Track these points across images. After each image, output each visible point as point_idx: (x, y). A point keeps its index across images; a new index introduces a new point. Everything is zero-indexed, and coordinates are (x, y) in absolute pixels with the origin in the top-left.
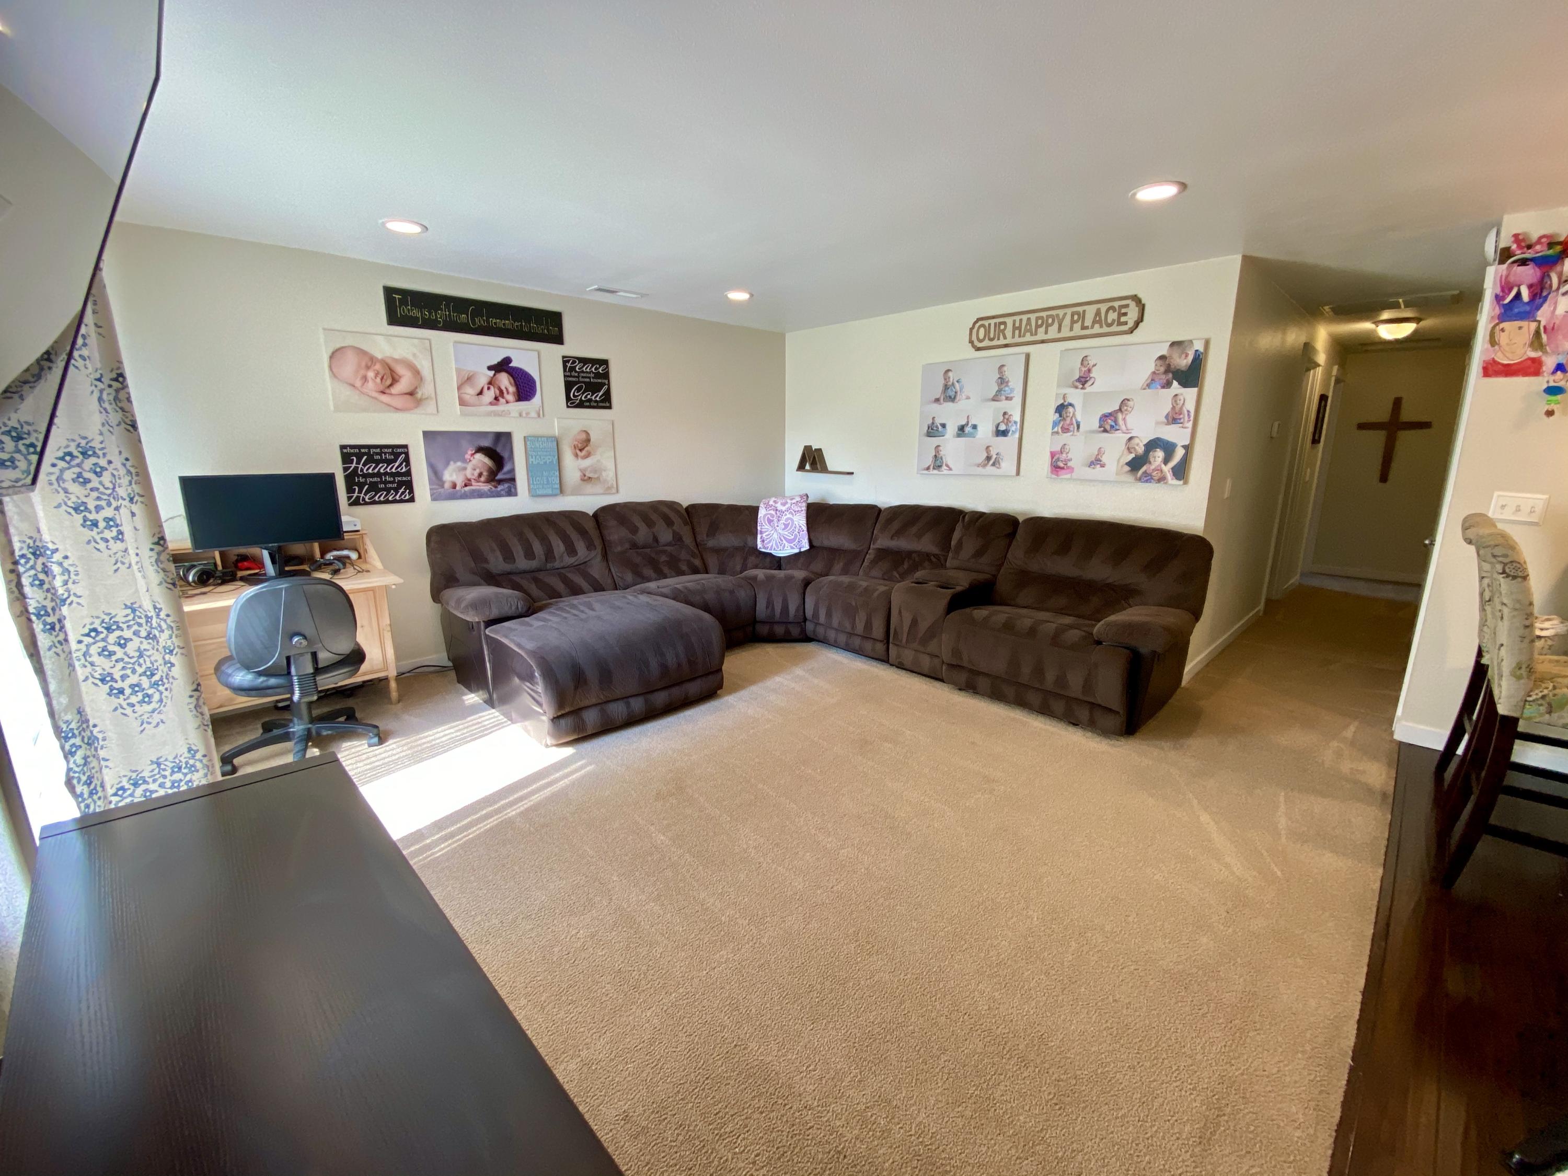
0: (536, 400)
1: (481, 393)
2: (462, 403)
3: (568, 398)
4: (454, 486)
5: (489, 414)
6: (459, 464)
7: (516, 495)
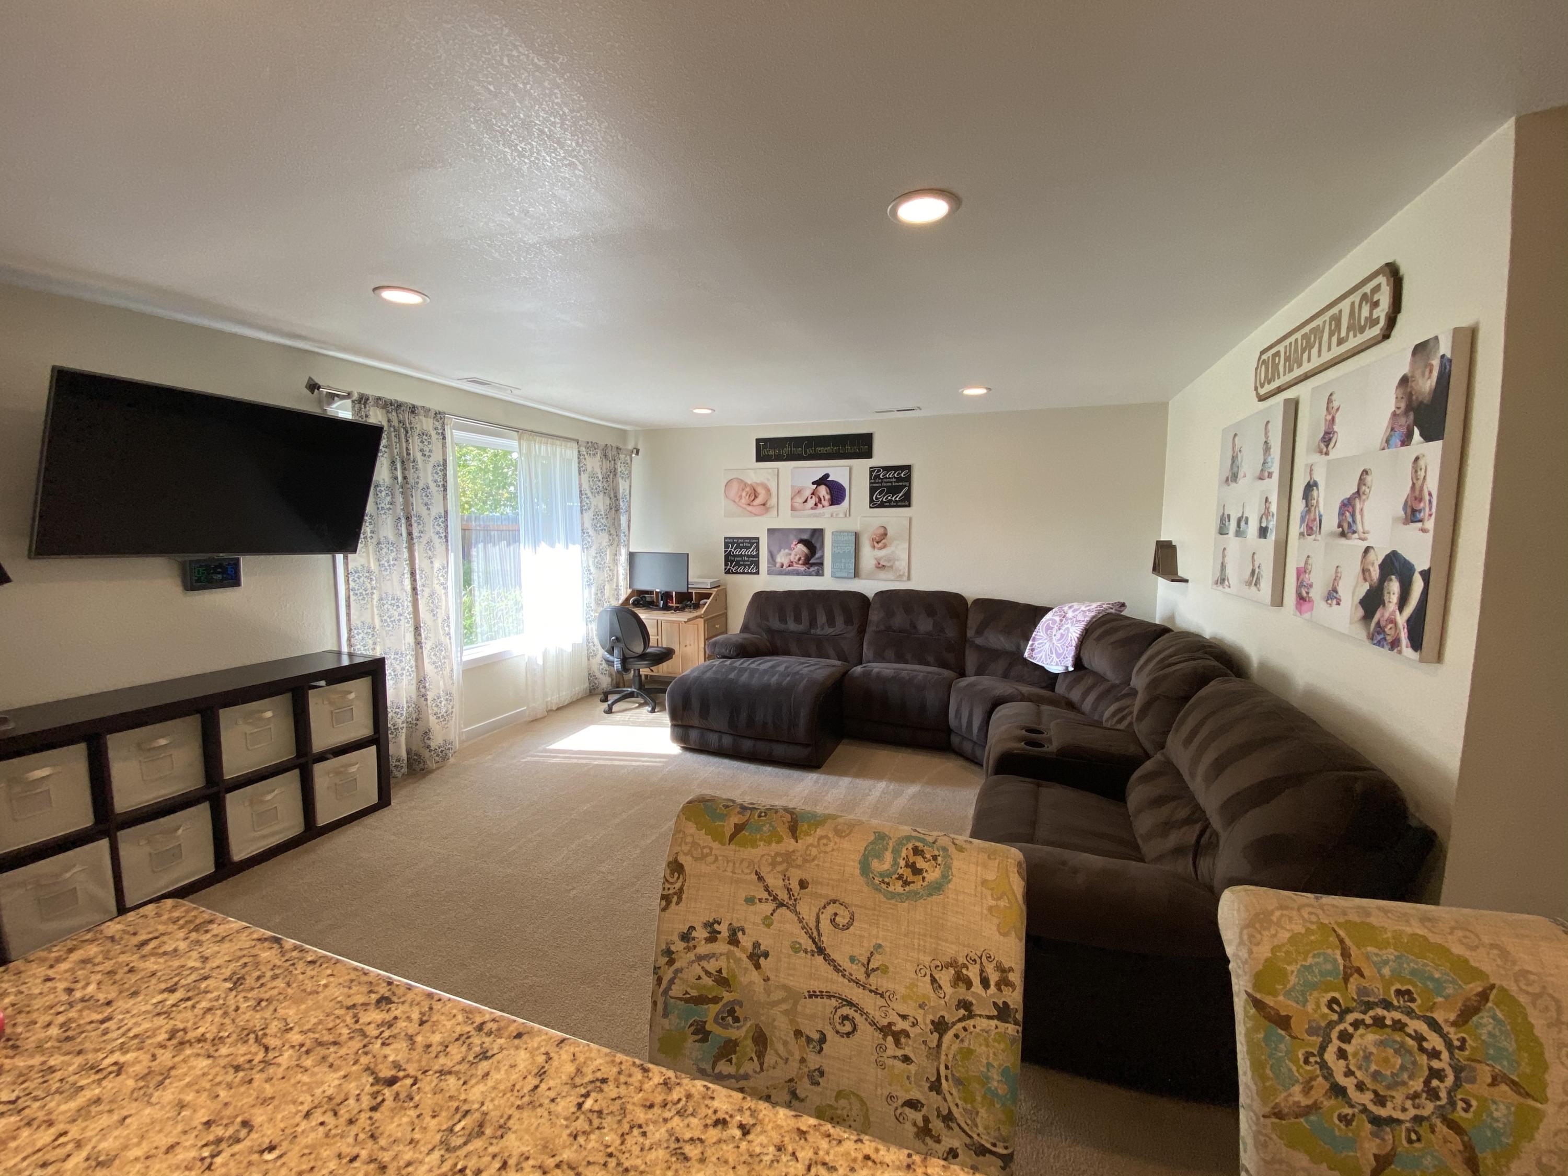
0: (846, 503)
1: (806, 501)
2: (793, 509)
3: (871, 500)
4: (782, 566)
5: (809, 516)
6: (787, 551)
7: (823, 575)
